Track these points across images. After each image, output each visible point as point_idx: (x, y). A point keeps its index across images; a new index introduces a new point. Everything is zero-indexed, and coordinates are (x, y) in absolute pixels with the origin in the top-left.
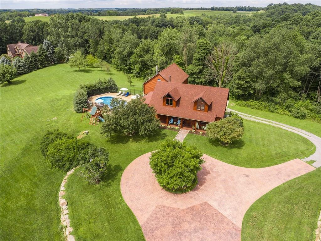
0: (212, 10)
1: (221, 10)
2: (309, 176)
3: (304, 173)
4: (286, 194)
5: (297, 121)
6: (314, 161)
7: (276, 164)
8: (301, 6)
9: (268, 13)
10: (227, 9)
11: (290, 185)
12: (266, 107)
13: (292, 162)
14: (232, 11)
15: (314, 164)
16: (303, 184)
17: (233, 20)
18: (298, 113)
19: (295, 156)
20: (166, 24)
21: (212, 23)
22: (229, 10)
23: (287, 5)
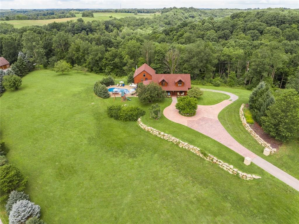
0: (116, 12)
1: (124, 12)
2: (232, 104)
3: (230, 104)
4: (227, 110)
5: (216, 87)
6: (232, 100)
7: (219, 103)
8: (186, 9)
9: (165, 16)
10: (128, 11)
11: (227, 108)
12: (200, 83)
13: (224, 101)
14: (133, 13)
15: (232, 101)
16: (231, 107)
17: (139, 22)
18: (216, 84)
19: (225, 99)
20: (85, 28)
21: (123, 26)
22: (130, 12)
23: (176, 9)
